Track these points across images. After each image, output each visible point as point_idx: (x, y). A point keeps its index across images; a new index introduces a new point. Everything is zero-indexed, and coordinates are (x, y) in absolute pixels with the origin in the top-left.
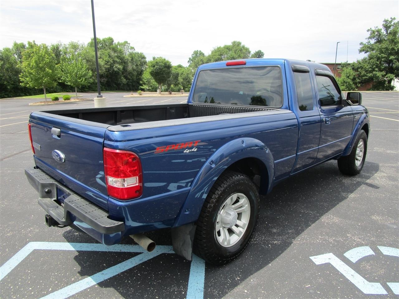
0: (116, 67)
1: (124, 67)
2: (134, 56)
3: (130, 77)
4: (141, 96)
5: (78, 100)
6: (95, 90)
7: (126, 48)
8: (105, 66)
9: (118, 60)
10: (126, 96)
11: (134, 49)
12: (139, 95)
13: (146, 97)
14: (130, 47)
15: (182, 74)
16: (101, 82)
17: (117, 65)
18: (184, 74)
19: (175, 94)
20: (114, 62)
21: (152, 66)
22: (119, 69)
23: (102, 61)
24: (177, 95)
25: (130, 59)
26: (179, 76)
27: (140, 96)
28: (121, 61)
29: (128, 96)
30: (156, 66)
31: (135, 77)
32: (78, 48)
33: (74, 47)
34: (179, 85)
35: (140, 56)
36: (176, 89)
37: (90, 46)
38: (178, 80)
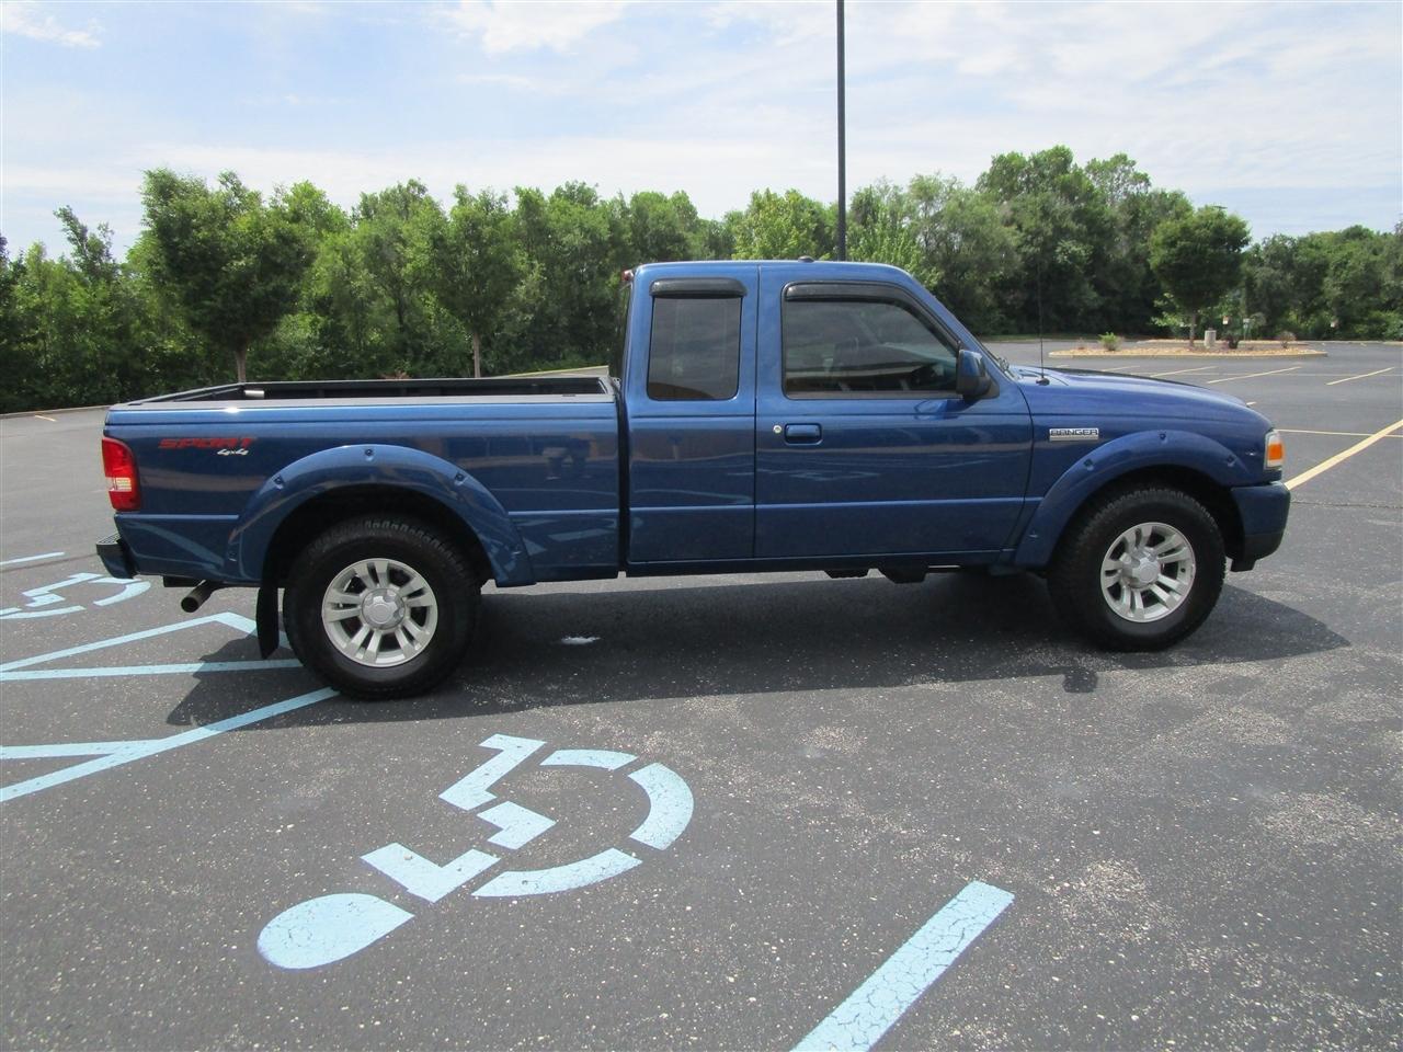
0: (1064, 251)
1: (1095, 250)
2: (1143, 206)
3: (1115, 286)
4: (1112, 354)
7: (1118, 179)
8: (1024, 250)
9: (1074, 226)
10: (1058, 353)
11: (1147, 181)
12: (1102, 352)
13: (1128, 358)
14: (1131, 176)
15: (1342, 265)
16: (1002, 304)
17: (1067, 244)
18: (1353, 268)
19: (1251, 349)
20: (1061, 232)
21: (1164, 243)
22: (1073, 256)
23: (1014, 234)
24: (1259, 353)
25: (1123, 218)
26: (1326, 276)
27: (1108, 354)
28: (1086, 227)
29: (1064, 353)
30: (1180, 244)
31: (1139, 284)
32: (937, 196)
33: (926, 194)
34: (1325, 314)
35: (1167, 203)
36: (1310, 328)
37: (986, 185)
38: (1321, 293)
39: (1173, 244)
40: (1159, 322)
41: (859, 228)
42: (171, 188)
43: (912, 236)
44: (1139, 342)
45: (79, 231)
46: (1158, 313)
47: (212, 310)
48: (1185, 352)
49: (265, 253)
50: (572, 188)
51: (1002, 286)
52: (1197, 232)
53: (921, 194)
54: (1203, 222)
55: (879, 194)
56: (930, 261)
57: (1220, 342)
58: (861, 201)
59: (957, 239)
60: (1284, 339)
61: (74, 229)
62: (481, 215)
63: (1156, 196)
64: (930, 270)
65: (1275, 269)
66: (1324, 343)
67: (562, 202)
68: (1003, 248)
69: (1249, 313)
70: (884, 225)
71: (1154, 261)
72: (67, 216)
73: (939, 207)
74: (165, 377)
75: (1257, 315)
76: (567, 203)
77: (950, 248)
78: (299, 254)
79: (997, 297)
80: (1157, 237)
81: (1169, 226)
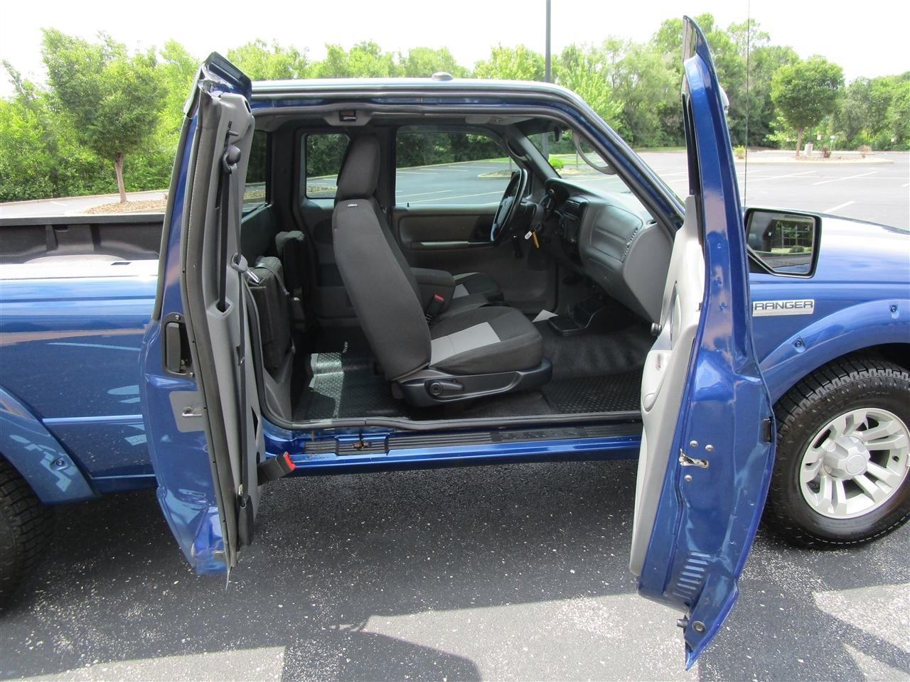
2: (765, 55)
3: (743, 112)
4: (742, 161)
5: (576, 172)
6: (649, 144)
7: (749, 36)
11: (769, 38)
13: (753, 164)
14: (757, 34)
15: (901, 98)
16: (664, 125)
19: (840, 158)
21: (782, 81)
23: (674, 76)
24: (845, 162)
25: (751, 64)
28: (724, 71)
30: (795, 82)
31: (759, 111)
32: (621, 47)
33: (613, 46)
34: (886, 132)
35: (781, 54)
36: (876, 143)
37: (656, 41)
38: (886, 118)
39: (789, 82)
40: (772, 138)
41: (566, 70)
42: (60, 41)
43: (603, 76)
44: (758, 152)
45: (15, 75)
46: (771, 131)
47: (94, 132)
48: (793, 160)
49: (129, 91)
50: (364, 43)
51: (666, 112)
52: (807, 73)
53: (610, 47)
54: (811, 66)
55: (580, 47)
56: (615, 95)
57: (815, 152)
58: (568, 52)
59: (635, 79)
60: (862, 151)
61: (12, 74)
62: (291, 60)
63: (773, 48)
64: (616, 102)
65: (856, 101)
66: (886, 153)
67: (359, 53)
68: (666, 85)
69: (835, 131)
70: (583, 68)
71: (774, 95)
72: (6, 65)
73: (622, 56)
74: (83, 178)
75: (840, 133)
76: (362, 54)
77: (629, 85)
78: (155, 89)
79: (661, 120)
80: (777, 77)
81: (787, 69)
